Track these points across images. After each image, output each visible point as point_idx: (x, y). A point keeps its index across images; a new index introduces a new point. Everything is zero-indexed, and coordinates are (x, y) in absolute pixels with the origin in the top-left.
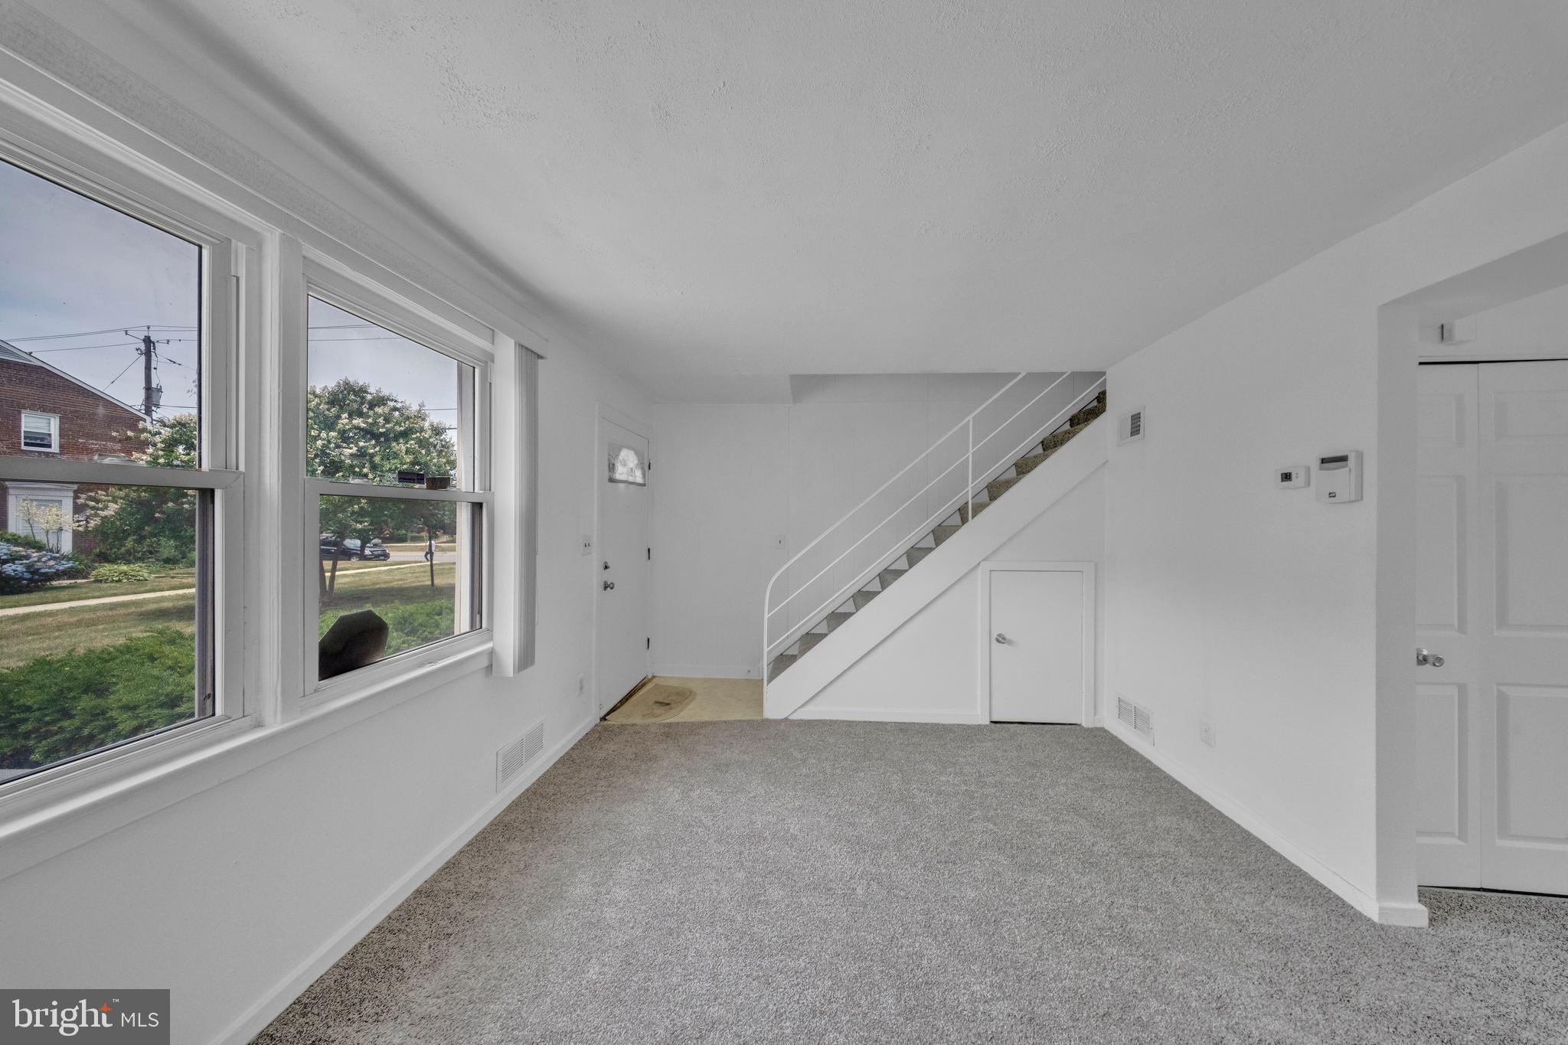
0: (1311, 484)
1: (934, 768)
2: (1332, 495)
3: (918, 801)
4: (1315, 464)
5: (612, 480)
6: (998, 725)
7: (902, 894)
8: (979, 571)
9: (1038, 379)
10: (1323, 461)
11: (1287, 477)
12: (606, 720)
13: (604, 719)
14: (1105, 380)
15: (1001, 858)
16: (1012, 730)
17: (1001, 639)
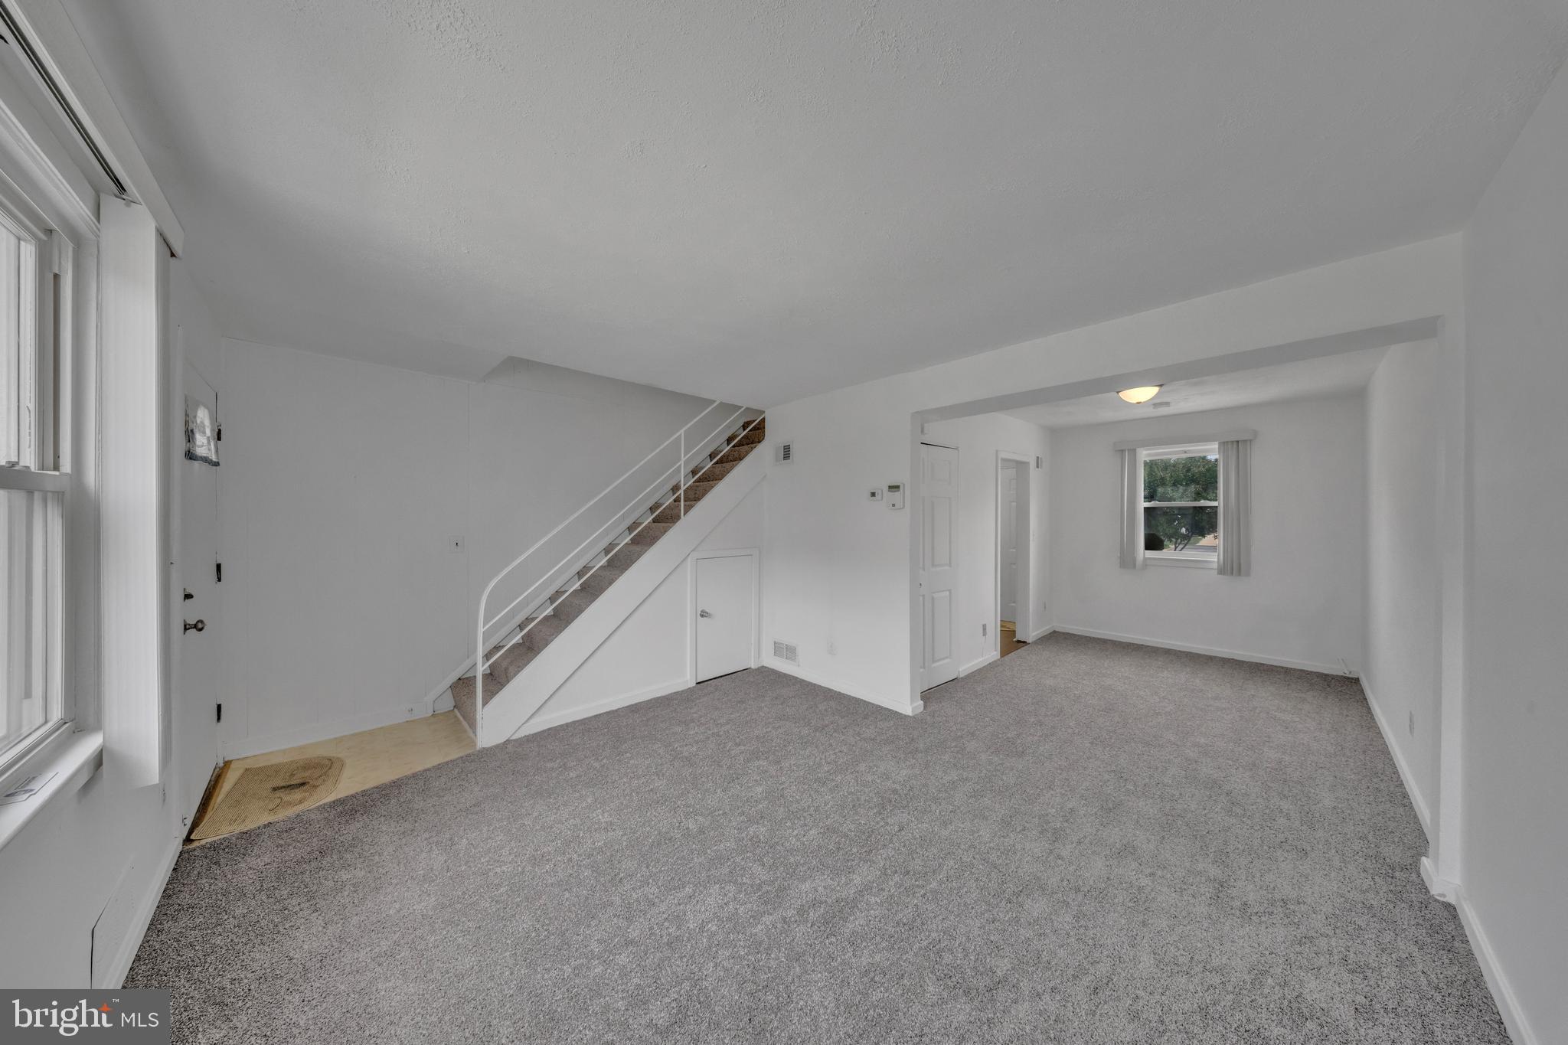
0: (884, 499)
1: (680, 729)
2: (893, 505)
3: (686, 754)
4: (886, 489)
5: (190, 456)
6: (702, 684)
7: (721, 812)
8: (689, 559)
9: (728, 408)
10: (890, 487)
11: (873, 494)
12: (193, 841)
13: (188, 840)
14: (764, 419)
15: (761, 762)
16: (713, 684)
17: (704, 614)
